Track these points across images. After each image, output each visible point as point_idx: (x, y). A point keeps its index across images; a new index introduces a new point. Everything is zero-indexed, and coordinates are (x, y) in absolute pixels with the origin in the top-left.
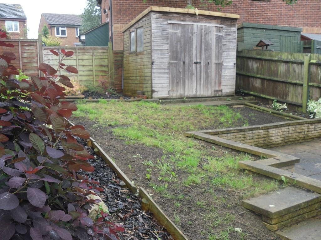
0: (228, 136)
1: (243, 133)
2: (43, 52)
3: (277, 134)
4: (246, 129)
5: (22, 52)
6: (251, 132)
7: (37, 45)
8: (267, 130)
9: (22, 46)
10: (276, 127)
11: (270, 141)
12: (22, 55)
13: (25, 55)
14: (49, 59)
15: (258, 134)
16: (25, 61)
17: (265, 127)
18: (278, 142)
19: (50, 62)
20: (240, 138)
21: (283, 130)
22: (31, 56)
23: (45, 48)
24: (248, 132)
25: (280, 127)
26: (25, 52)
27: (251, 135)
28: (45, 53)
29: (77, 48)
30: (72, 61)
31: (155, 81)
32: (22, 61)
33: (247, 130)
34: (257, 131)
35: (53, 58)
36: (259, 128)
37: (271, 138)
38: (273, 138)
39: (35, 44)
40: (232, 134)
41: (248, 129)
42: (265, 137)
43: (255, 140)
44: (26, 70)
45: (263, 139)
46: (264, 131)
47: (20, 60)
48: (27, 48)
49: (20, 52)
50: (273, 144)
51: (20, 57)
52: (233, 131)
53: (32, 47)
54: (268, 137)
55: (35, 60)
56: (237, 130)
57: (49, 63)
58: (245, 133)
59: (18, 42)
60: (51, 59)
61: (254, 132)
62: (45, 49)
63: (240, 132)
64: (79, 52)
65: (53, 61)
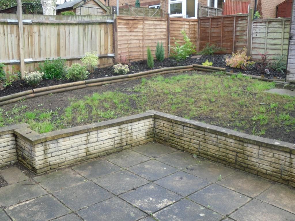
0: (184, 129)
1: (203, 133)
2: (252, 25)
3: (261, 157)
4: (206, 128)
5: (236, 26)
6: (214, 135)
7: (247, 19)
8: (241, 143)
9: (237, 21)
10: (259, 144)
11: (248, 162)
12: (236, 28)
13: (238, 29)
14: (257, 33)
15: (225, 142)
16: (238, 34)
17: (236, 137)
18: (264, 171)
19: (258, 34)
20: (199, 137)
21: (276, 156)
22: (242, 29)
23: (254, 21)
24: (211, 134)
25: (270, 148)
26: (238, 26)
27: (215, 140)
28: (254, 26)
29: (284, 20)
30: (278, 34)
31: (291, 60)
32: (235, 34)
33: (208, 131)
34: (224, 138)
35: (260, 31)
36: (226, 134)
37: (249, 158)
38: (253, 159)
39: (246, 18)
40: (188, 129)
41: (209, 129)
42: (238, 153)
43: (221, 150)
44: (237, 41)
45: (234, 154)
46: (236, 142)
47: (234, 33)
48: (240, 22)
49: (234, 26)
50: (254, 170)
51: (234, 31)
52: (189, 125)
53: (244, 21)
54: (243, 154)
55: (245, 33)
56: (194, 125)
57: (256, 35)
58: (206, 134)
59: (234, 17)
60: (258, 32)
61: (219, 137)
62: (255, 23)
63: (198, 130)
64: (286, 23)
65: (260, 34)
